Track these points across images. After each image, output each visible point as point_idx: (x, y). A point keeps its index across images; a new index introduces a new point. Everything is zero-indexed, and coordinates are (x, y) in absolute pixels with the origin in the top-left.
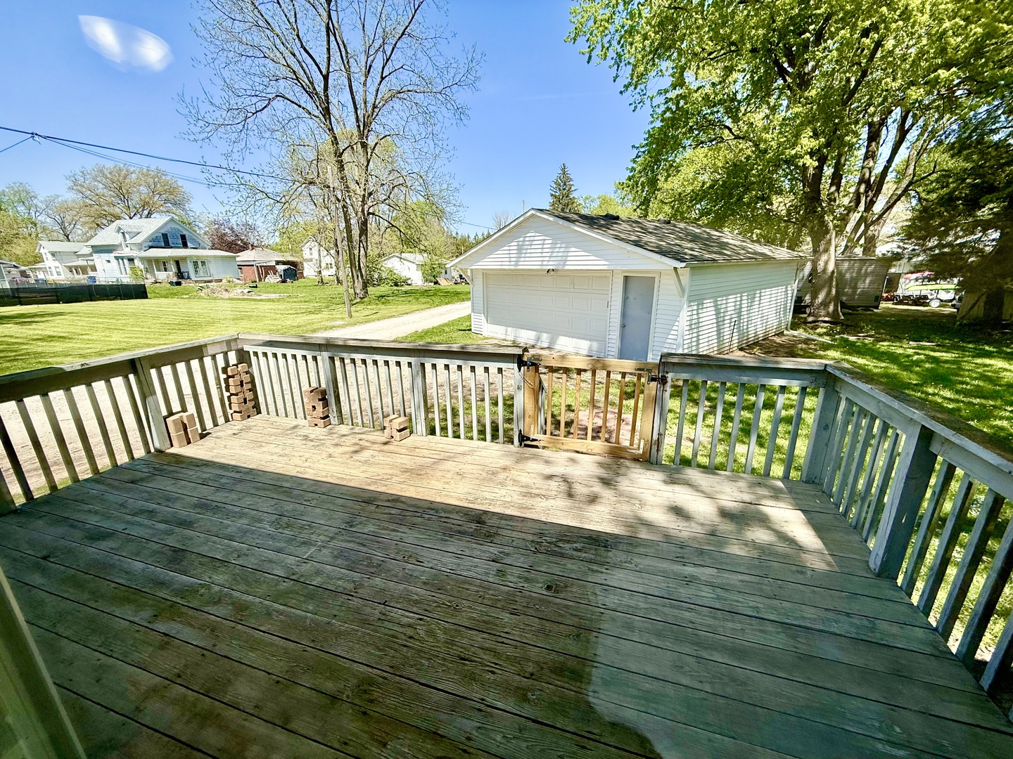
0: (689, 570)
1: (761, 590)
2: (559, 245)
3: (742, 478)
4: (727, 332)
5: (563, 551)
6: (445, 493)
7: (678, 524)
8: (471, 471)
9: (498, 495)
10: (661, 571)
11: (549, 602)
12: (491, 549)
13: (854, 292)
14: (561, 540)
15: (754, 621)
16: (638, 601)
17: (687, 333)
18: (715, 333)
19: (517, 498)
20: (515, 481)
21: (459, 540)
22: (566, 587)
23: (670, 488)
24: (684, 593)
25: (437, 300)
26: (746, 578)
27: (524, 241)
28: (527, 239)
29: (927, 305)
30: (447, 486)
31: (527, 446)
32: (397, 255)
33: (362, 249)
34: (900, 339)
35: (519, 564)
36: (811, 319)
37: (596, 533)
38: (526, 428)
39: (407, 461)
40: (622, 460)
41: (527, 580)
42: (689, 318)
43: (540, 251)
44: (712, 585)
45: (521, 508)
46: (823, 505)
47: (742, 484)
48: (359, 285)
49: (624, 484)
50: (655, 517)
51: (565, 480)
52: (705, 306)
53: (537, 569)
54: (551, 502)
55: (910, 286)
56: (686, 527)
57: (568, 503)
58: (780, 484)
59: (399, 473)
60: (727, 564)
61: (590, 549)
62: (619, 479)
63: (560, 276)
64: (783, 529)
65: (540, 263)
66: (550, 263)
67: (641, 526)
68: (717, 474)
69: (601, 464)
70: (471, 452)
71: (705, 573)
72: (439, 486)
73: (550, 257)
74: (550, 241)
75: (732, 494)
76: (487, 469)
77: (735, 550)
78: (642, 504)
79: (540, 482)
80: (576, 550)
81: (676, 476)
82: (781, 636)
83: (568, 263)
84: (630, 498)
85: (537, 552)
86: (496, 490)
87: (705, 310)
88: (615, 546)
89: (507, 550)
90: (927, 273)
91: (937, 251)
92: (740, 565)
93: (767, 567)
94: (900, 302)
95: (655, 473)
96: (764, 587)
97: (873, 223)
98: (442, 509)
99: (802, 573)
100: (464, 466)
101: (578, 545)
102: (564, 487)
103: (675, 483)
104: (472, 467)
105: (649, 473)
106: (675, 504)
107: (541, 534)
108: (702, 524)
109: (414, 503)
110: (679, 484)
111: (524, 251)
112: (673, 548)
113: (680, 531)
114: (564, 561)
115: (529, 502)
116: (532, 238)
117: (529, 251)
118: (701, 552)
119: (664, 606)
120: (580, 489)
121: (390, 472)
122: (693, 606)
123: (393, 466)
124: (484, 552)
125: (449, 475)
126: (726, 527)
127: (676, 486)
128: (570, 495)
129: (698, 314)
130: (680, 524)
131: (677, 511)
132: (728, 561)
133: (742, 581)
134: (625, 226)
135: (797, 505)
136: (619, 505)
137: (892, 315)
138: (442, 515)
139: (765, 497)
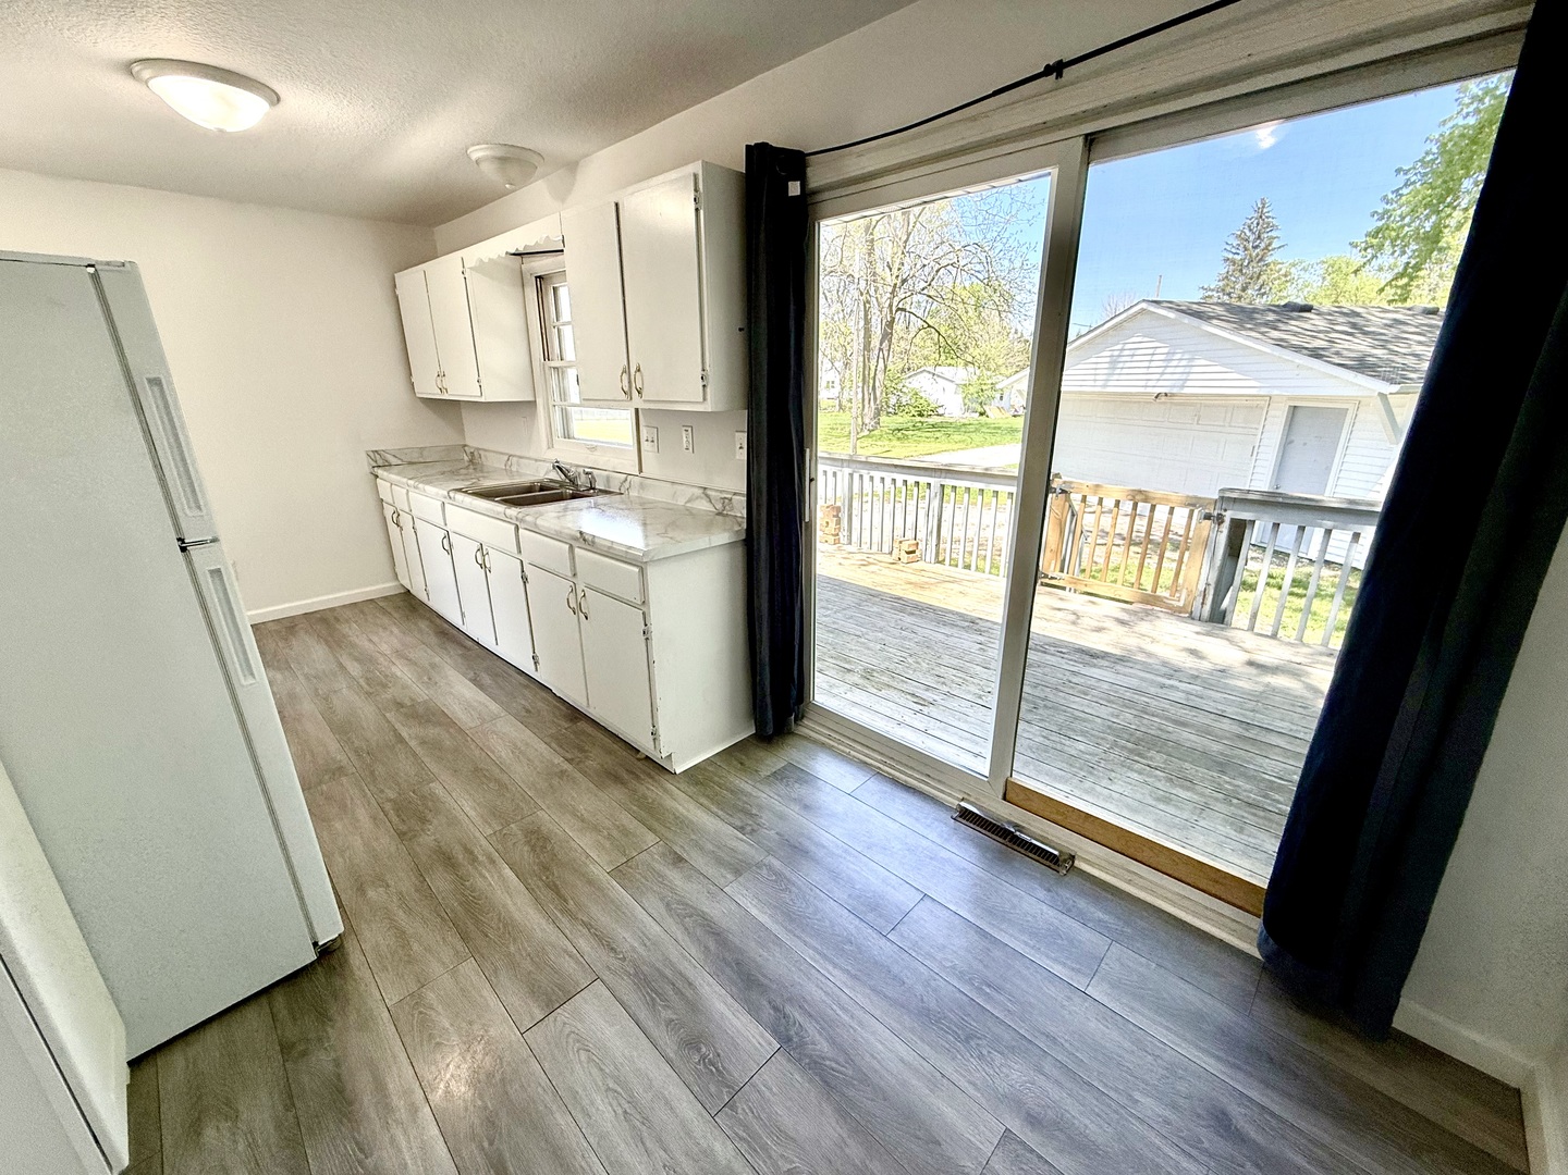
2: (1178, 356)
7: (1185, 659)
12: (978, 638)
23: (1201, 638)
25: (977, 438)
27: (1122, 350)
28: (1128, 346)
31: (1044, 584)
32: (929, 369)
33: (881, 361)
38: (1045, 564)
43: (1146, 364)
48: (869, 412)
57: (1070, 627)
59: (903, 584)
60: (1219, 688)
62: (1140, 623)
63: (1176, 404)
65: (1145, 383)
66: (1161, 383)
69: (1125, 610)
73: (1162, 374)
80: (1061, 652)
81: (1217, 632)
83: (1188, 383)
84: (1143, 635)
92: (1235, 690)
101: (1064, 650)
102: (1070, 617)
103: (1209, 636)
108: (1216, 664)
110: (1215, 637)
111: (1120, 365)
112: (1165, 669)
116: (1137, 345)
117: (1127, 365)
120: (1088, 622)
121: (895, 582)
122: (1155, 697)
123: (898, 578)
124: (971, 638)
125: (951, 592)
128: (1075, 624)
130: (1189, 660)
131: (1194, 652)
132: (1222, 686)
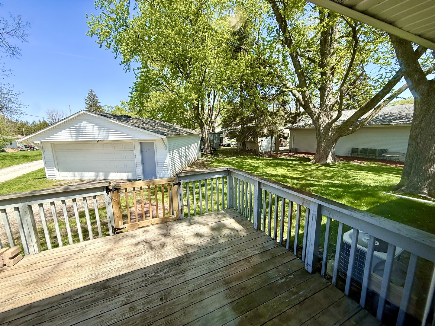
0: (211, 256)
1: (234, 251)
2: (103, 129)
3: (212, 214)
4: (183, 161)
5: (160, 277)
6: (72, 283)
7: (200, 240)
8: (87, 261)
9: (111, 267)
10: (203, 263)
11: (165, 306)
12: (121, 299)
13: (214, 144)
14: (157, 273)
15: (238, 263)
16: (201, 280)
17: (170, 163)
18: (180, 162)
19: (123, 263)
20: (118, 254)
21: (95, 306)
22: (169, 293)
23: (191, 227)
24: (214, 266)
26: (229, 249)
27: (80, 126)
28: (82, 125)
29: (230, 146)
30: (72, 278)
31: (117, 233)
34: (228, 157)
35: (140, 297)
36: (205, 153)
37: (171, 261)
38: (117, 224)
39: (28, 276)
40: (168, 223)
41: (148, 303)
42: (170, 157)
43: (92, 131)
44: (221, 258)
45: (129, 266)
46: (236, 214)
47: (213, 216)
49: (173, 233)
50: (191, 241)
51: (146, 242)
52: (175, 152)
53: (152, 293)
54: (143, 257)
55: (226, 141)
56: (203, 240)
57: (152, 252)
58: (223, 211)
59: (22, 288)
60: (222, 247)
61: (172, 269)
62: (170, 232)
63: (105, 143)
64: (231, 227)
65: (93, 137)
66: (99, 137)
67: (188, 248)
68: (204, 215)
69: (159, 228)
70: (82, 250)
71: (217, 254)
72: (65, 280)
73: (99, 134)
74: (97, 127)
75: (212, 221)
76: (98, 255)
77: (222, 241)
78: (184, 238)
79: (133, 249)
80: (166, 273)
81: (191, 221)
82: (246, 264)
83: (110, 137)
84: (178, 237)
85: (147, 285)
86: (109, 265)
87: (175, 154)
88: (182, 262)
89: (130, 294)
90: (229, 137)
91: (230, 131)
92: (225, 245)
93: (233, 242)
94: (224, 146)
95: (183, 223)
96: (235, 249)
97: (213, 122)
98: (73, 294)
99: (241, 239)
100: (80, 260)
101: (166, 270)
102: (147, 246)
103: (192, 224)
104: (86, 258)
105: (181, 224)
106: (196, 233)
107: (146, 275)
108: (208, 236)
109: (47, 302)
110: (193, 224)
111: (81, 132)
112: (202, 251)
113: (202, 243)
114: (163, 282)
115: (132, 261)
116: (85, 125)
117: (84, 131)
118: (212, 247)
119: (210, 276)
120: (155, 244)
121: (13, 291)
122: (219, 270)
123: (14, 286)
124: (117, 303)
125: (71, 270)
126: (215, 234)
127: (193, 225)
128: (152, 248)
129: (173, 155)
130: (201, 240)
131: (198, 235)
132: (222, 246)
133: (228, 251)
134: (135, 121)
135: (231, 217)
136: (175, 243)
137: (224, 150)
138: (76, 297)
139: (221, 218)
